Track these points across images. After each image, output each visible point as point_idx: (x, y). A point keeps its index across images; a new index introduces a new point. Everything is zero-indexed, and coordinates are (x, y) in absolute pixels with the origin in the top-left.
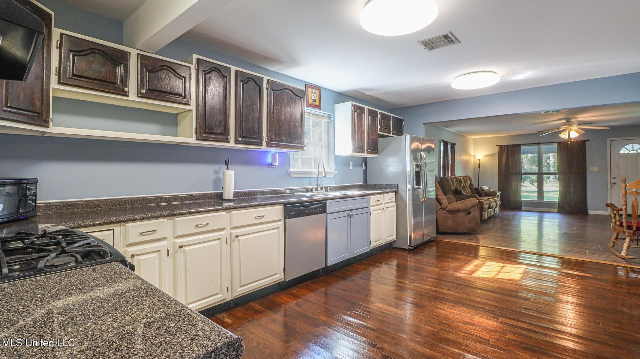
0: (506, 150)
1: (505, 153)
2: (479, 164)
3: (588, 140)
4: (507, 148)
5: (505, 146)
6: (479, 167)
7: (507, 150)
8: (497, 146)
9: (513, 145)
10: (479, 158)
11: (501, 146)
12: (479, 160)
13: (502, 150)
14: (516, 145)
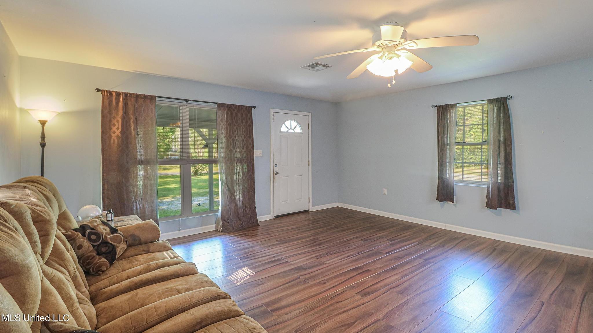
0: (121, 104)
1: (121, 113)
2: (43, 137)
3: (254, 107)
4: (123, 100)
5: (118, 94)
6: (43, 145)
7: (125, 104)
8: (98, 90)
9: (137, 96)
10: (43, 118)
11: (110, 93)
12: (43, 123)
13: (110, 103)
14: (146, 97)
